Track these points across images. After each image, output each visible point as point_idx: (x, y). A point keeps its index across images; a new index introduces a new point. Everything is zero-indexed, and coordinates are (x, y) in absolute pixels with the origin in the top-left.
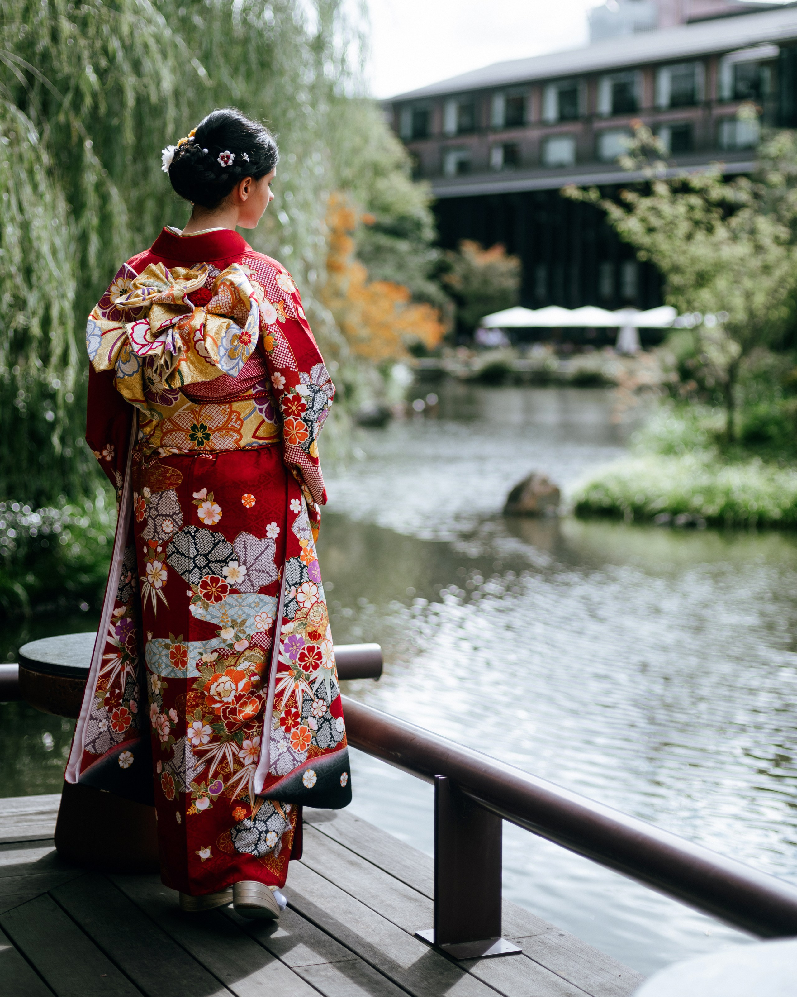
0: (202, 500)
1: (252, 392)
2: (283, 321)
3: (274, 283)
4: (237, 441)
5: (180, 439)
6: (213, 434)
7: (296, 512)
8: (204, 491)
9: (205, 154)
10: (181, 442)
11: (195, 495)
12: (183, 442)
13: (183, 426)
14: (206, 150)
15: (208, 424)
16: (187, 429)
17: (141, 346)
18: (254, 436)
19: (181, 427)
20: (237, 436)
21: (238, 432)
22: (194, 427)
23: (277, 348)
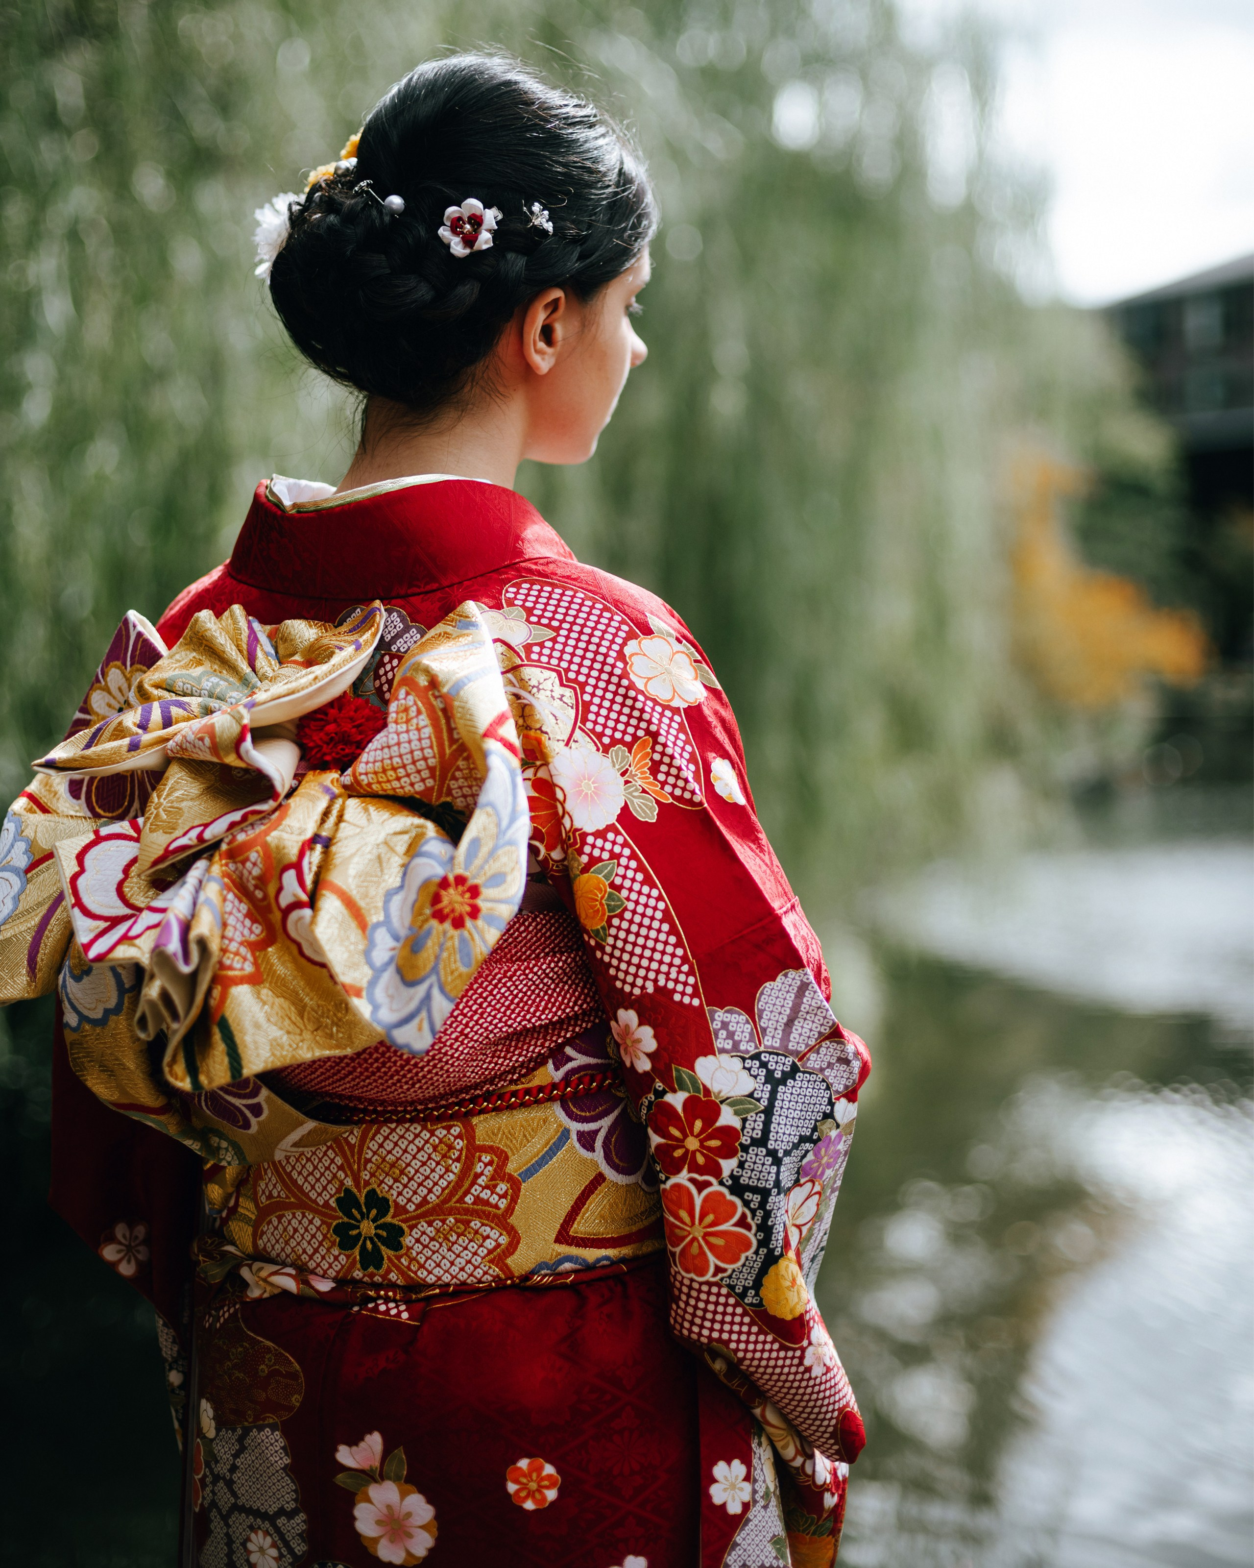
0: (369, 1476)
1: (551, 1073)
2: (648, 813)
3: (617, 671)
4: (499, 1257)
5: (308, 1237)
6: (411, 1228)
7: (734, 1509)
8: (374, 1441)
9: (392, 212)
10: (310, 1251)
11: (345, 1456)
12: (316, 1251)
13: (313, 1195)
14: (396, 201)
15: (390, 1189)
16: (326, 1204)
17: (103, 925)
18: (563, 1237)
19: (307, 1195)
20: (496, 1237)
21: (502, 1221)
22: (347, 1201)
23: (622, 919)
